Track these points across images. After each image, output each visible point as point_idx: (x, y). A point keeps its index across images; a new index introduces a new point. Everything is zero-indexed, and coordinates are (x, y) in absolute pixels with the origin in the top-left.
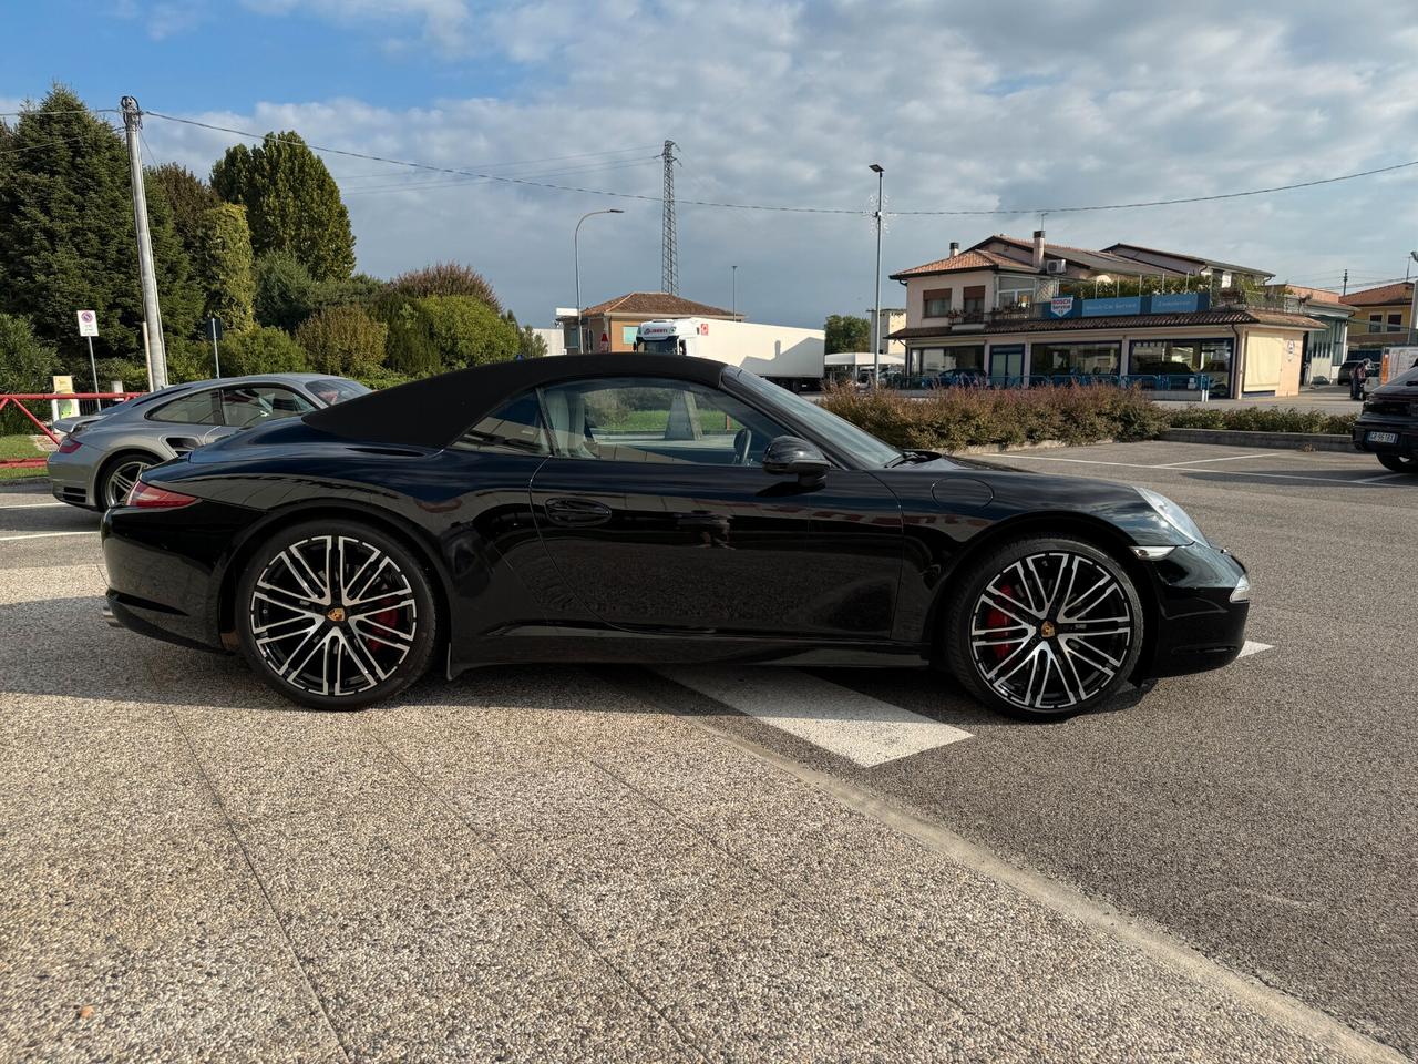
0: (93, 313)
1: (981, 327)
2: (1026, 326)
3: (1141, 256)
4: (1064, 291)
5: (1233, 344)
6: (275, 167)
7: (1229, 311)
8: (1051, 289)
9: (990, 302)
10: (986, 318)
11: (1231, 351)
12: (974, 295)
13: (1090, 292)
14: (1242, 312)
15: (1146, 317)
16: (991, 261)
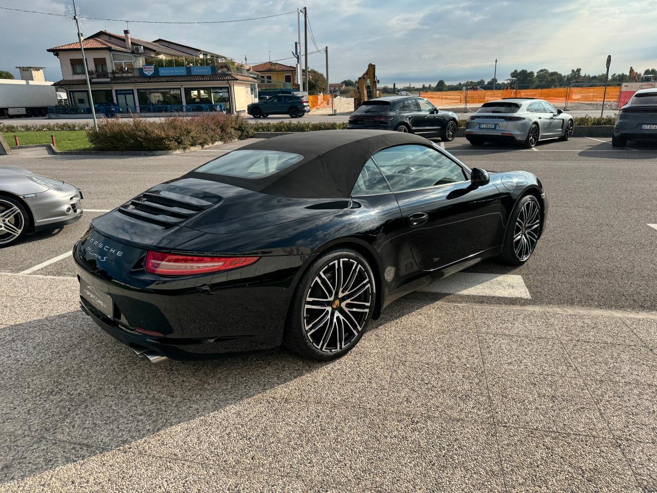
1: (108, 80)
2: (133, 80)
3: (171, 46)
4: (148, 63)
5: (229, 89)
7: (225, 75)
8: (140, 62)
9: (110, 67)
10: (110, 75)
11: (228, 92)
12: (100, 62)
13: (160, 64)
14: (230, 75)
15: (189, 76)
16: (106, 45)
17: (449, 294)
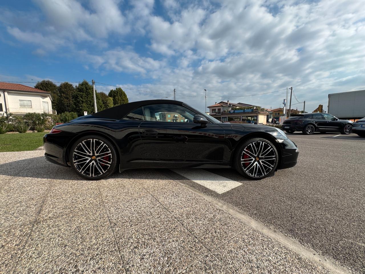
0: (86, 112)
1: (220, 114)
2: (227, 114)
3: (243, 104)
4: (232, 109)
5: (257, 116)
6: (117, 93)
7: (256, 112)
8: (230, 109)
9: (222, 111)
10: (221, 113)
11: (257, 118)
12: (219, 110)
13: (236, 109)
14: (258, 112)
15: (244, 113)
16: (221, 105)
17: (189, 179)
